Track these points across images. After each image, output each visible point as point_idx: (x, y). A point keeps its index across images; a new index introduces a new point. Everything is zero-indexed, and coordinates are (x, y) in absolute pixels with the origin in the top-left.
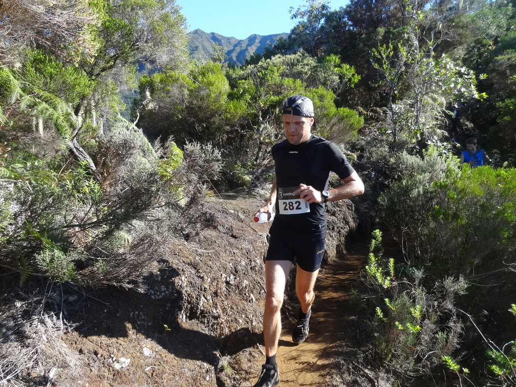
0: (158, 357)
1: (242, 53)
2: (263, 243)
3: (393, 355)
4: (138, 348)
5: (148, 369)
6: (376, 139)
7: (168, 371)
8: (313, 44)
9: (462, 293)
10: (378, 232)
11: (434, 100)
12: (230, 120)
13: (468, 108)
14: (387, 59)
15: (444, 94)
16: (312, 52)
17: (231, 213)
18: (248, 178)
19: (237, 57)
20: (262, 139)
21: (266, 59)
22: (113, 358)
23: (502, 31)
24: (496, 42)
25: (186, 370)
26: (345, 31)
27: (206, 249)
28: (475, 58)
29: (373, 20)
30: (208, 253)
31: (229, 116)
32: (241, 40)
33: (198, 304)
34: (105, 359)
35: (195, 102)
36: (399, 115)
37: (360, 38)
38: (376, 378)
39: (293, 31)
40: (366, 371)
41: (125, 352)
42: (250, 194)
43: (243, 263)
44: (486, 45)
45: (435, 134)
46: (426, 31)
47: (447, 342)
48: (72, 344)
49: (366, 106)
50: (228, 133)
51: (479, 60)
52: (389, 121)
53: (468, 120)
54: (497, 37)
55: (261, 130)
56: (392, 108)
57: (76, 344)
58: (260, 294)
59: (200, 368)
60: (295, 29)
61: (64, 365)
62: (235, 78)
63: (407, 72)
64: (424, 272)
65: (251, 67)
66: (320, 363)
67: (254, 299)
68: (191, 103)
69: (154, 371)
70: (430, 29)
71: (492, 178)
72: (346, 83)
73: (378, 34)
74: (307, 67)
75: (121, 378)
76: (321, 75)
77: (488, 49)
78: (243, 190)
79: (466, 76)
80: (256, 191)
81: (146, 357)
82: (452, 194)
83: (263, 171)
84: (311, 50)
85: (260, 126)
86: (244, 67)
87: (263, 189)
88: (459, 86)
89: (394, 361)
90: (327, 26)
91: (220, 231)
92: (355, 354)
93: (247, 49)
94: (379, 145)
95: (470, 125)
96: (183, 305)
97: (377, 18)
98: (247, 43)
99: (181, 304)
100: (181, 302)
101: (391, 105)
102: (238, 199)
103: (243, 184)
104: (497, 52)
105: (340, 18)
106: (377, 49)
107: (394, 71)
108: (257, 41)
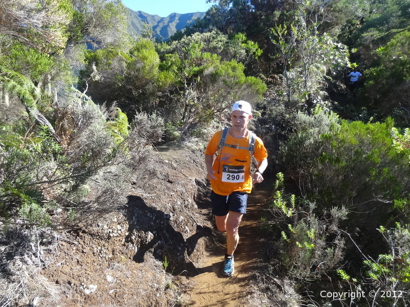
0: (118, 281)
1: (164, 30)
2: (192, 185)
3: (295, 267)
4: (102, 276)
5: (111, 292)
6: (275, 99)
7: (127, 292)
8: (224, 23)
9: (344, 218)
10: (280, 175)
11: (318, 68)
12: (161, 87)
13: (343, 74)
14: (282, 36)
15: (325, 64)
16: (223, 30)
17: (166, 163)
18: (177, 134)
19: (160, 31)
20: (187, 102)
21: (187, 36)
22: (83, 286)
23: (367, 13)
24: (362, 22)
25: (141, 290)
26: (249, 13)
27: (149, 193)
28: (347, 34)
29: (270, 5)
30: (152, 197)
31: (161, 84)
32: (163, 18)
33: (146, 238)
34: (77, 287)
35: (133, 73)
36: (292, 80)
37: (260, 18)
38: (282, 285)
39: (208, 13)
40: (275, 279)
41: (93, 280)
42: (180, 147)
43: (179, 203)
44: (355, 24)
45: (319, 95)
46: (311, 14)
47: (334, 255)
48: (49, 277)
49: (266, 72)
50: (160, 97)
51: (350, 36)
52: (284, 84)
53: (342, 82)
54: (363, 18)
55: (186, 94)
56: (286, 75)
57: (53, 277)
58: (192, 226)
59: (152, 287)
60: (209, 11)
61: (46, 295)
62: (163, 52)
63: (297, 47)
64: (316, 204)
65: (175, 42)
66: (240, 276)
67: (188, 231)
68: (130, 74)
69: (116, 293)
70: (314, 13)
71: (363, 131)
72: (252, 55)
73: (274, 16)
74: (220, 43)
75: (91, 300)
76: (232, 50)
77: (356, 27)
78: (174, 144)
79: (341, 50)
80: (185, 144)
81: (110, 283)
82: (335, 143)
83: (189, 128)
84: (223, 28)
85: (186, 92)
86: (170, 43)
87: (189, 142)
88: (336, 58)
89: (296, 271)
90: (235, 9)
91: (159, 178)
92: (267, 267)
93: (168, 25)
94: (277, 105)
95: (343, 86)
96: (135, 239)
97: (274, 3)
98: (168, 20)
99: (134, 238)
100: (133, 237)
101: (286, 73)
102: (170, 151)
103: (174, 138)
104: (362, 30)
105: (244, 3)
106: (274, 29)
107: (288, 46)
108: (177, 18)
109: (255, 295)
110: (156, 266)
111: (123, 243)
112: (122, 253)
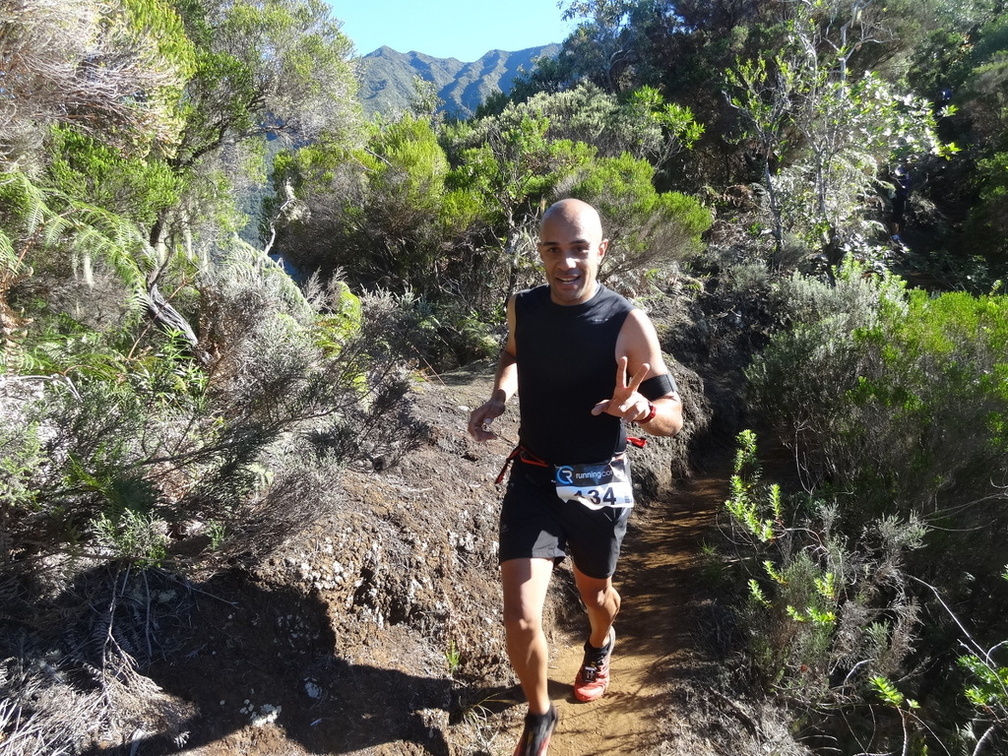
0: (334, 698)
1: (472, 89)
3: (788, 672)
4: (295, 684)
5: (316, 722)
6: (741, 247)
7: (354, 724)
8: (608, 66)
9: (916, 546)
10: (748, 435)
11: (855, 162)
12: (451, 229)
13: (924, 175)
14: (755, 88)
15: (873, 150)
16: (606, 82)
17: (462, 413)
18: (492, 341)
19: (462, 97)
20: (515, 262)
21: (516, 104)
22: (248, 706)
23: (987, 14)
24: (974, 37)
26: (670, 37)
27: (416, 486)
28: (933, 71)
29: (724, 11)
30: (421, 494)
31: (449, 221)
32: (469, 64)
33: (405, 593)
34: (233, 708)
35: (382, 198)
36: (785, 197)
37: (700, 48)
38: (756, 718)
39: (568, 44)
40: (737, 704)
41: (271, 694)
43: (490, 509)
44: (954, 44)
45: (858, 230)
46: (829, 28)
47: (889, 642)
49: (718, 182)
50: (449, 254)
51: (943, 76)
52: (765, 209)
53: (924, 196)
54: (977, 26)
55: (513, 244)
56: (770, 183)
60: (572, 38)
62: (459, 145)
63: (796, 111)
64: (837, 509)
65: (488, 120)
66: (644, 693)
68: (375, 201)
69: (327, 727)
70: (839, 22)
71: (969, 316)
72: (676, 141)
73: (735, 38)
74: (596, 114)
75: (266, 742)
76: (627, 129)
77: (959, 52)
78: (485, 365)
79: (914, 113)
81: (312, 701)
82: (892, 351)
84: (606, 78)
85: (512, 238)
86: (475, 122)
88: (901, 133)
89: (790, 683)
90: (634, 30)
91: (442, 449)
92: (714, 672)
93: (481, 81)
94: (747, 259)
95: (928, 206)
96: (378, 596)
97: (733, 6)
98: (481, 67)
99: (374, 595)
100: (374, 592)
101: (768, 178)
102: (474, 383)
103: (484, 352)
104: (977, 58)
105: (658, 11)
106: (734, 70)
107: (770, 112)
108: (501, 63)
109: (680, 742)
110: (430, 664)
111: (348, 606)
112: (347, 631)
